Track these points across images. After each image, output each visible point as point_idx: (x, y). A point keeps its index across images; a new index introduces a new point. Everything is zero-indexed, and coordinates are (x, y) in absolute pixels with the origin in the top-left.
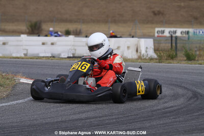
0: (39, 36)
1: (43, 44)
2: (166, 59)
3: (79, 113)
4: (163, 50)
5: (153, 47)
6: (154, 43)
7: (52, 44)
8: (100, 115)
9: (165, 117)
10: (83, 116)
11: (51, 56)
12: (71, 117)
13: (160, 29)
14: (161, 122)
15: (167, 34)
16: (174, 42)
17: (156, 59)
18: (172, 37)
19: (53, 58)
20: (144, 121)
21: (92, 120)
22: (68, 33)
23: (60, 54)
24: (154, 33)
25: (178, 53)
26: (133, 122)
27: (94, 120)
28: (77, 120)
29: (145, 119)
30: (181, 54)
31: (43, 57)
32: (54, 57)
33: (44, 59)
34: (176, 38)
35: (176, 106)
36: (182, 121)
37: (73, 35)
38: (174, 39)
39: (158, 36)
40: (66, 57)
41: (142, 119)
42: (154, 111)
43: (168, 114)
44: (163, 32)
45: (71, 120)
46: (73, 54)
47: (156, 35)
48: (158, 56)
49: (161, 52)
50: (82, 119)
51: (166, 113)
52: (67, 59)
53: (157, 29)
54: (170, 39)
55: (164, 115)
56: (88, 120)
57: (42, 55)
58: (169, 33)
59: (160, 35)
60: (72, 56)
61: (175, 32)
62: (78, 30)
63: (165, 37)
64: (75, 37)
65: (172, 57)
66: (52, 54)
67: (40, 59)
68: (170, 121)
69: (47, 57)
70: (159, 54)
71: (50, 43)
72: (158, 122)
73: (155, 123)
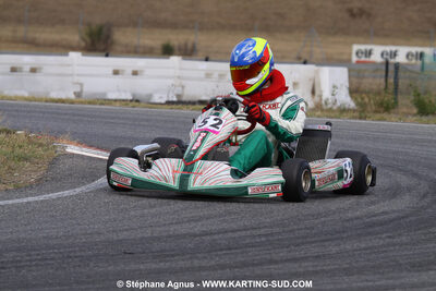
0: (107, 56)
1: (116, 73)
2: (376, 112)
3: (189, 221)
4: (367, 93)
5: (347, 84)
6: (350, 77)
7: (135, 73)
8: (234, 226)
9: (371, 234)
10: (198, 227)
11: (130, 98)
12: (172, 230)
13: (363, 47)
14: (363, 246)
15: (376, 57)
16: (391, 74)
17: (354, 111)
18: (387, 63)
19: (136, 104)
21: (216, 237)
22: (167, 51)
23: (150, 96)
24: (350, 54)
25: (399, 97)
26: (303, 244)
27: (221, 236)
28: (184, 236)
29: (329, 237)
30: (405, 102)
31: (116, 100)
32: (137, 101)
33: (118, 104)
34: (397, 66)
35: (394, 211)
36: (406, 244)
37: (179, 55)
38: (391, 68)
39: (358, 62)
40: (163, 101)
41: (323, 237)
42: (348, 221)
43: (377, 229)
44: (369, 53)
45: (172, 236)
46: (178, 96)
47: (354, 59)
48: (357, 104)
49: (364, 95)
50: (195, 235)
51: (373, 225)
52: (165, 106)
53: (356, 48)
54: (384, 68)
55: (370, 230)
56: (209, 238)
57: (112, 96)
58: (382, 55)
59: (363, 59)
60: (175, 99)
61: (394, 54)
62: (190, 45)
63: (374, 63)
64: (184, 59)
65: (386, 108)
66: (134, 95)
67: (108, 104)
68: (381, 242)
69: (124, 100)
70: (359, 100)
71: (129, 71)
72: (356, 244)
73: (349, 245)
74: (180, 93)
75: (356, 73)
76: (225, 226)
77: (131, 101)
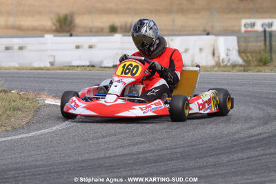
0: (71, 35)
1: (78, 47)
2: (256, 66)
3: (129, 146)
4: (251, 52)
5: (237, 48)
6: (238, 42)
7: (91, 47)
9: (250, 148)
10: (135, 149)
11: (88, 64)
12: (118, 152)
13: (249, 21)
14: (245, 156)
15: (259, 28)
16: (268, 39)
17: (241, 66)
18: (265, 32)
19: (92, 68)
20: (219, 154)
21: (147, 155)
22: (113, 30)
23: (102, 62)
24: (240, 26)
25: (273, 55)
26: (205, 156)
27: (150, 154)
28: (126, 155)
29: (223, 151)
31: (78, 66)
32: (93, 66)
33: (79, 69)
34: (271, 33)
37: (120, 33)
38: (268, 35)
39: (246, 32)
40: (111, 65)
41: (218, 152)
42: (235, 141)
43: (255, 145)
44: (253, 25)
45: (118, 156)
47: (243, 29)
48: (244, 61)
49: (248, 55)
50: (133, 154)
51: (251, 142)
52: (112, 69)
53: (244, 22)
54: (263, 35)
55: (249, 146)
56: (142, 156)
57: (75, 63)
58: (262, 26)
59: (249, 29)
61: (271, 25)
62: (128, 25)
63: (256, 32)
64: (124, 36)
65: (264, 63)
66: (90, 62)
67: (72, 69)
68: (257, 153)
69: (83, 66)
70: (245, 58)
71: (87, 46)
72: (240, 155)
73: (235, 156)
75: (243, 39)
76: (153, 147)
77: (88, 66)
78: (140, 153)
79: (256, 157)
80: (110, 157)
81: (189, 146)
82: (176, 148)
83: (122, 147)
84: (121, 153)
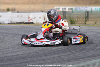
3: (14, 52)
8: (25, 53)
10: (16, 54)
12: (10, 55)
13: (57, 7)
14: (56, 56)
15: (61, 10)
16: (64, 14)
18: (63, 11)
20: (47, 55)
21: (20, 56)
22: (8, 10)
23: (4, 22)
26: (41, 56)
27: (21, 55)
32: (1, 23)
34: (65, 12)
36: (66, 55)
37: (11, 11)
41: (46, 55)
42: (52, 51)
43: (59, 52)
44: (59, 9)
46: (11, 22)
50: (15, 56)
52: (8, 24)
53: (55, 7)
55: (57, 52)
56: (18, 56)
60: (10, 22)
61: (65, 9)
62: (14, 9)
68: (60, 55)
72: (54, 56)
73: (52, 56)
74: (11, 21)
78: (18, 55)
79: (60, 56)
80: (7, 57)
81: (35, 53)
82: (31, 53)
83: (11, 53)
84: (11, 55)
